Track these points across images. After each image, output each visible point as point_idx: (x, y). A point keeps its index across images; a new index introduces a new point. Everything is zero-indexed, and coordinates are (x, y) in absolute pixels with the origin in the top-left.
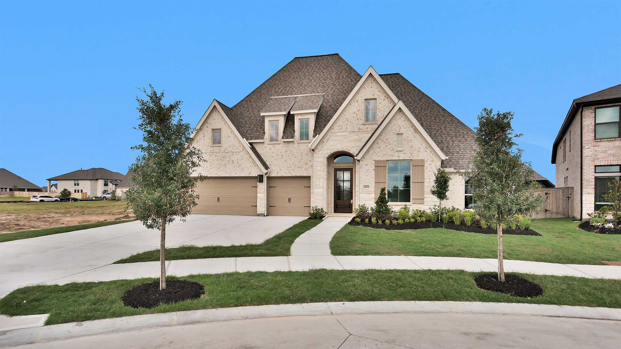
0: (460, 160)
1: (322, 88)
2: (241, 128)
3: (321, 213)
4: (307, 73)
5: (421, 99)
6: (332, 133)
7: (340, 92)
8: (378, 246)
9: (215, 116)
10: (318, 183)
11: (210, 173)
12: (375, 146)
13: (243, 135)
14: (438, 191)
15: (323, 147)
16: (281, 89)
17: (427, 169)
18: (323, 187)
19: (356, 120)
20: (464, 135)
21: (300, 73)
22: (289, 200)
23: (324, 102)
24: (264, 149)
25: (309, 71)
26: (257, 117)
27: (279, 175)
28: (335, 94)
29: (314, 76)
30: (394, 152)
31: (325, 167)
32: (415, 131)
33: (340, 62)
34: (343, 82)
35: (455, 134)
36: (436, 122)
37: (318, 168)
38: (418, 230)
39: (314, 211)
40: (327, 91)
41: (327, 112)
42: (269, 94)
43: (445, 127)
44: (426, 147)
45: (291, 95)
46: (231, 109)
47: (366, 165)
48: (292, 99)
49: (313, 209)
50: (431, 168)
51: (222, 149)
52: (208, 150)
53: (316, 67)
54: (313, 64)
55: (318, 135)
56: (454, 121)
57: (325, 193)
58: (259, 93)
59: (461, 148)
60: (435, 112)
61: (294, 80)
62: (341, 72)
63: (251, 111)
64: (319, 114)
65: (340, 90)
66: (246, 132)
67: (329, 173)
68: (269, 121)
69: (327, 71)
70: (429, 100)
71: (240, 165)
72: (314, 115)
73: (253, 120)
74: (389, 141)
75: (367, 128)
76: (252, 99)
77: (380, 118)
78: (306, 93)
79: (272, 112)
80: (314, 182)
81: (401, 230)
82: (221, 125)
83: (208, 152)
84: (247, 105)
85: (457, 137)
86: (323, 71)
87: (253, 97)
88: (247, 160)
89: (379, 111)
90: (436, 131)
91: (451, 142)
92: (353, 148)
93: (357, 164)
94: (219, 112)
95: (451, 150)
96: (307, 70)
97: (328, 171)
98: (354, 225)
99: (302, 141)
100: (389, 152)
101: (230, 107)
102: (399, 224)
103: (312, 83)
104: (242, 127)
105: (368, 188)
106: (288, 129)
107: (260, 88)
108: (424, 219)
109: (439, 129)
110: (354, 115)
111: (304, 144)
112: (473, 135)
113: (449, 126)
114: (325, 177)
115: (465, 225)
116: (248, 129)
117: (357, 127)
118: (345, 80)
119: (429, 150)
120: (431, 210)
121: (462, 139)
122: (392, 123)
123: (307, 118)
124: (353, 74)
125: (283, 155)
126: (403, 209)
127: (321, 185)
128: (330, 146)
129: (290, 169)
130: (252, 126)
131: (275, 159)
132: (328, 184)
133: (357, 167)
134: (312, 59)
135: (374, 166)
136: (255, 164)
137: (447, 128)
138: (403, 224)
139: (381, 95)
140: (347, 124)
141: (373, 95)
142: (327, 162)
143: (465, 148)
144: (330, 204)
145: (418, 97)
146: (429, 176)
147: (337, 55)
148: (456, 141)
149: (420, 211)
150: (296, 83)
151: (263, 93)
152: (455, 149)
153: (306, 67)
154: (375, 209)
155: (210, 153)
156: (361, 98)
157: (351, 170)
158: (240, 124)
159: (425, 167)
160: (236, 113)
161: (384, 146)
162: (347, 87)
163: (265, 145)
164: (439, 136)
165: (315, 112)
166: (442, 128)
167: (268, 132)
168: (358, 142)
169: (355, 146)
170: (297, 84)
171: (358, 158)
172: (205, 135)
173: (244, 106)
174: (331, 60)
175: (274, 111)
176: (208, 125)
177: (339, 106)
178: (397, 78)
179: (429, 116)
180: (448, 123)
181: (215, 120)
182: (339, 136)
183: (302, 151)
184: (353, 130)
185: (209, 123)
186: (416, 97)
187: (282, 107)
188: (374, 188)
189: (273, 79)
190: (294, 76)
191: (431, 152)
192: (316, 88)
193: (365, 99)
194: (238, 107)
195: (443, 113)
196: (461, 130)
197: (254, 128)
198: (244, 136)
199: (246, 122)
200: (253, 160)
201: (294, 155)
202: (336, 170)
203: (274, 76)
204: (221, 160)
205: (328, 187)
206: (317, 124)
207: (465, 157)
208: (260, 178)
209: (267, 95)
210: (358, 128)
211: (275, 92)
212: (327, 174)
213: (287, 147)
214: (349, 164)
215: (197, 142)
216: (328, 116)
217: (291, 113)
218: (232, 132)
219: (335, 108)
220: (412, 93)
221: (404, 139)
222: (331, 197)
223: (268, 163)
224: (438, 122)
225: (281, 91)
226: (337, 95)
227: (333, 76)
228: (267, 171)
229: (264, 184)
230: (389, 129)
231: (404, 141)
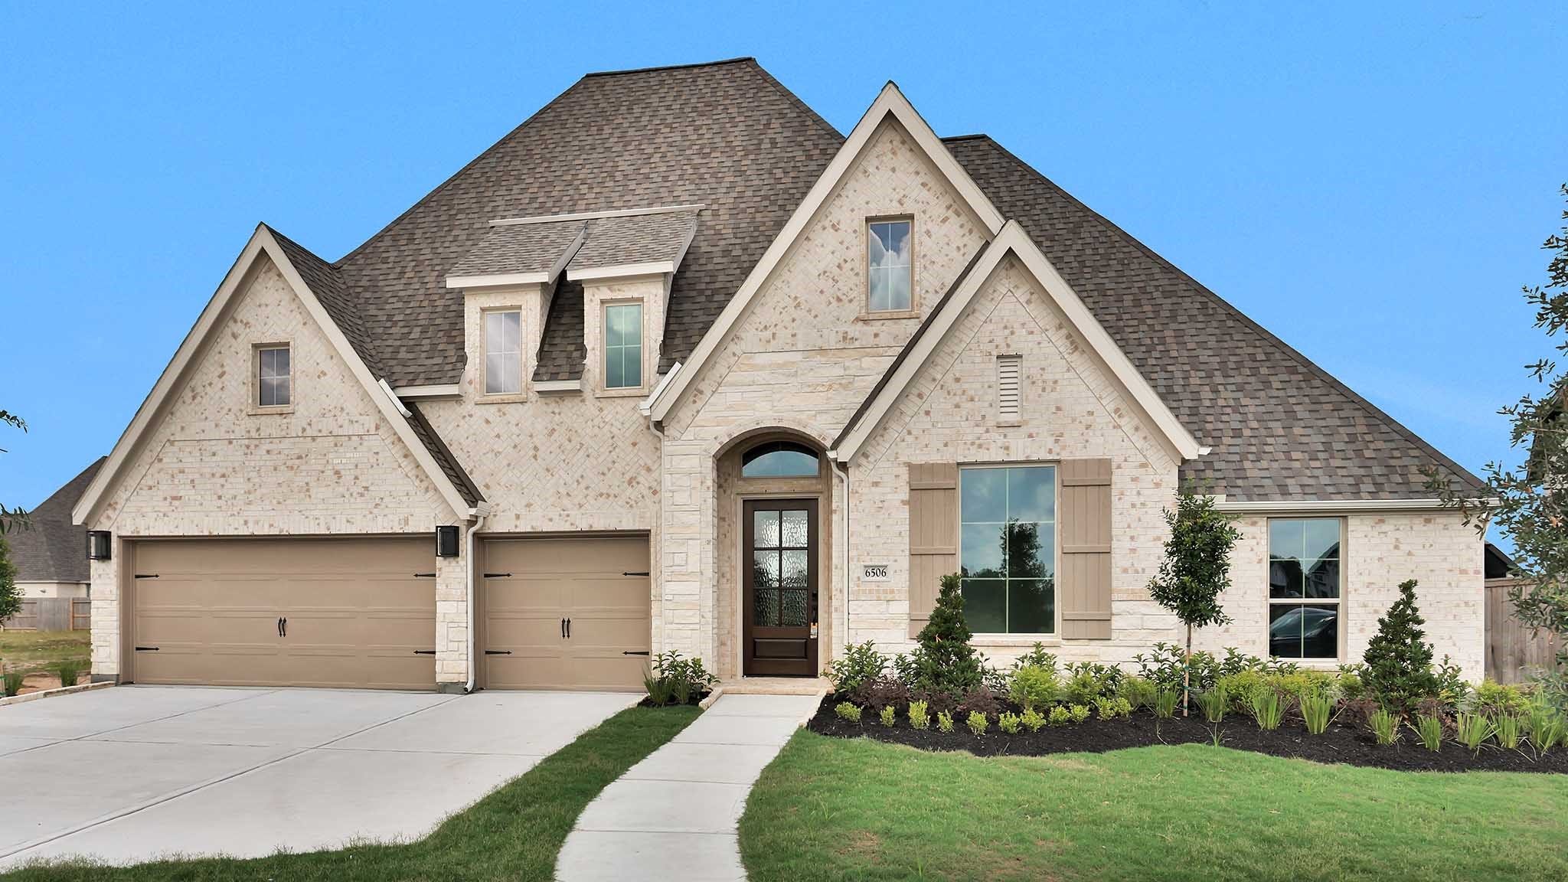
0: (1247, 464)
1: (693, 187)
2: (369, 340)
3: (692, 678)
4: (631, 132)
5: (1078, 230)
6: (734, 354)
7: (765, 198)
8: (964, 844)
9: (266, 291)
10: (679, 559)
11: (246, 522)
12: (911, 406)
13: (378, 369)
14: (1182, 587)
15: (698, 412)
16: (530, 191)
17: (1120, 499)
18: (702, 574)
19: (830, 303)
20: (1257, 364)
21: (607, 130)
22: (566, 625)
23: (702, 238)
24: (462, 423)
25: (643, 124)
26: (436, 297)
27: (524, 527)
28: (743, 206)
29: (662, 140)
30: (987, 431)
31: (710, 494)
32: (1072, 343)
33: (760, 89)
34: (772, 161)
35: (1218, 359)
36: (1141, 316)
37: (681, 498)
38: (1111, 755)
39: (667, 673)
40: (714, 197)
41: (713, 276)
42: (486, 210)
43: (1179, 335)
44: (1117, 410)
45: (570, 212)
46: (335, 268)
47: (876, 484)
48: (575, 227)
49: (661, 666)
50: (1139, 493)
51: (296, 423)
52: (237, 429)
53: (669, 108)
54: (655, 99)
55: (677, 365)
56: (1211, 312)
57: (709, 602)
58: (445, 208)
59: (1250, 416)
60: (1135, 279)
61: (585, 156)
62: (767, 125)
63: (412, 275)
64: (682, 282)
65: (762, 193)
66: (388, 356)
67: (721, 519)
68: (483, 310)
69: (710, 122)
70: (1109, 233)
71: (366, 488)
72: (661, 285)
73: (419, 310)
74: (966, 386)
75: (876, 335)
76: (417, 231)
77: (928, 295)
78: (631, 204)
79: (492, 273)
80: (665, 553)
81: (1041, 754)
82: (290, 327)
83: (238, 435)
84: (396, 254)
85: (1232, 373)
86: (697, 123)
87: (423, 220)
88: (395, 465)
89: (925, 268)
90: (1143, 349)
91: (1206, 394)
92: (818, 418)
93: (835, 481)
94: (280, 275)
95: (1207, 425)
96: (633, 120)
97: (718, 511)
98: (833, 734)
99: (614, 391)
100: (968, 431)
101: (331, 261)
102: (1025, 729)
103: (653, 165)
104: (374, 337)
105: (881, 578)
106: (557, 341)
107: (449, 188)
108: (1125, 706)
109: (1156, 341)
110: (826, 284)
111: (626, 400)
112: (1295, 364)
113: (1193, 332)
114: (710, 533)
115: (1304, 730)
116: (398, 343)
117: (837, 332)
118: (783, 154)
119: (1128, 423)
120: (1145, 666)
121: (1252, 379)
122: (977, 314)
123: (636, 295)
124: (814, 132)
125: (538, 445)
126: (1027, 664)
127: (694, 566)
128: (730, 408)
129: (566, 501)
130: (416, 333)
131: (505, 463)
132: (719, 561)
133: (838, 493)
134: (654, 80)
135: (908, 488)
136: (424, 484)
137: (1187, 339)
138: (1042, 729)
139: (933, 201)
140: (794, 320)
141: (901, 203)
142: (715, 472)
143: (1266, 417)
144: (729, 643)
145: (1067, 221)
146: (1129, 527)
147: (749, 63)
148: (1226, 390)
149: (1099, 670)
150: (591, 166)
151: (462, 207)
152: (1225, 418)
153: (630, 109)
154: (914, 662)
155: (247, 442)
156: (851, 213)
157: (808, 505)
158: (368, 325)
159: (1115, 491)
160: (351, 284)
161: (949, 406)
162: (790, 180)
163: (468, 407)
164: (1158, 369)
165: (666, 274)
166: (1168, 340)
167: (478, 354)
168: (841, 390)
169: (825, 407)
170: (595, 171)
171: (844, 453)
172: (225, 369)
173: (384, 255)
174: (725, 83)
175: (504, 270)
176: (237, 328)
177: (762, 251)
178: (980, 153)
179: (1112, 292)
180: (1191, 321)
181: (263, 308)
182: (763, 368)
183: (614, 430)
184: (820, 343)
185: (241, 321)
186: (1055, 221)
187: (534, 255)
188: (906, 576)
189: (500, 155)
190: (583, 143)
191: (1137, 429)
192: (669, 184)
193: (868, 220)
194: (361, 262)
195: (1166, 282)
196: (1243, 344)
197: (424, 342)
198: (382, 373)
199: (390, 317)
200: (418, 466)
201: (582, 445)
202: (752, 506)
203: (503, 142)
204: (292, 467)
205: (720, 574)
206: (672, 320)
207: (1267, 448)
208: (447, 541)
209: (476, 215)
210: (841, 335)
211: (509, 204)
212: (716, 520)
213: (553, 413)
214: (807, 482)
215: (194, 398)
216: (715, 292)
217: (571, 276)
218: (334, 355)
219: (743, 258)
220: (1041, 207)
221: (1028, 377)
222: (733, 613)
223: (477, 480)
224: (1151, 315)
225: (533, 200)
226: (753, 210)
227: (733, 139)
228: (473, 511)
229: (462, 563)
230: (966, 335)
231: (1026, 383)
